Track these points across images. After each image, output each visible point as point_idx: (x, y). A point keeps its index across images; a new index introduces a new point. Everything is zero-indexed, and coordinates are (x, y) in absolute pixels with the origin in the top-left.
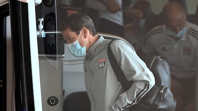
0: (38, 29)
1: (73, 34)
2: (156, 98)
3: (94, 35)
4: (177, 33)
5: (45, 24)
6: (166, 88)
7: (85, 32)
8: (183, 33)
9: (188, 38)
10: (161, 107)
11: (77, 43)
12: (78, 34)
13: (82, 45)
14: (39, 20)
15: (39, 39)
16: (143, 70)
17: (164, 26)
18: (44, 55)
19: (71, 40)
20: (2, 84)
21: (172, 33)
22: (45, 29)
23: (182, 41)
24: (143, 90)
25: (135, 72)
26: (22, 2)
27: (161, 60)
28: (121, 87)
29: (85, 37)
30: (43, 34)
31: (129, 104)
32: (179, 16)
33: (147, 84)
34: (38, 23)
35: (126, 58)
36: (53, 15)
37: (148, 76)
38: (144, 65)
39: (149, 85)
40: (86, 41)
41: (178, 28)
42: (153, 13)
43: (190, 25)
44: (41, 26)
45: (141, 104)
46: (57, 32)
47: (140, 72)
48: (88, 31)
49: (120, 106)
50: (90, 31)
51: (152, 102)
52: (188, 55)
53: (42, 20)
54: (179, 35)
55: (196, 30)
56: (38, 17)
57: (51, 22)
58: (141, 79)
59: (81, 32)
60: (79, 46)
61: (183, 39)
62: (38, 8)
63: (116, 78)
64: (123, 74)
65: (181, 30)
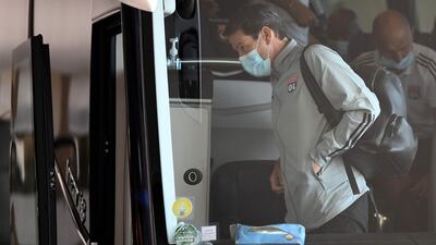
0: (169, 56)
1: (247, 39)
2: (384, 136)
3: (281, 39)
4: (398, 62)
5: (180, 47)
6: (400, 118)
7: (267, 35)
8: (407, 61)
9: (416, 71)
10: (393, 149)
11: (254, 53)
12: (256, 38)
13: (263, 56)
14: (171, 40)
15: (171, 71)
16: (359, 91)
17: (376, 52)
18: (180, 100)
19: (246, 50)
20: (107, 147)
21: (389, 62)
22: (181, 56)
23: (405, 76)
24: (361, 125)
25: (345, 96)
26: (143, 12)
27: (388, 72)
28: (325, 122)
29: (268, 43)
30: (178, 63)
31: (338, 150)
32: (401, 32)
33: (366, 114)
34: (169, 46)
35: (329, 73)
36: (194, 32)
37: (367, 100)
38: (360, 82)
39: (370, 116)
40: (270, 48)
41: (399, 53)
42: (360, 32)
43: (419, 49)
44: (175, 52)
45: (361, 147)
46: (200, 61)
47: (353, 95)
48: (272, 33)
49: (324, 153)
50: (275, 31)
51: (378, 142)
52: (415, 98)
53: (177, 40)
54: (400, 66)
55: (429, 57)
56: (169, 35)
57: (192, 44)
58: (355, 107)
59: (260, 36)
60: (258, 59)
61: (408, 72)
62: (169, 20)
63: (316, 107)
64: (327, 99)
65: (404, 56)
